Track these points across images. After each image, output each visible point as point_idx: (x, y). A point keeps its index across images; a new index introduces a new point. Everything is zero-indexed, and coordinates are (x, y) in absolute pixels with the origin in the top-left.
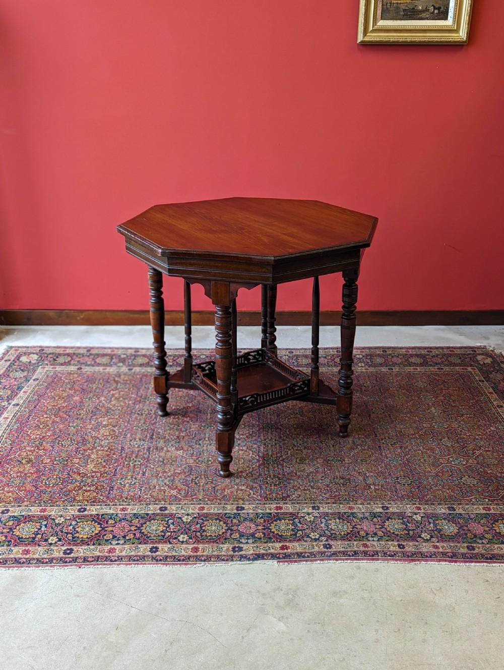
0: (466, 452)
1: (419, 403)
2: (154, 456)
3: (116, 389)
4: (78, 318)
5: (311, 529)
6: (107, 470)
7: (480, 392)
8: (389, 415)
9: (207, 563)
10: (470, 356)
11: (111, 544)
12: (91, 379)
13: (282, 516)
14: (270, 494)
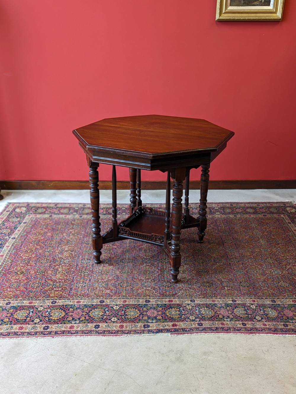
0: (281, 267)
1: (253, 237)
2: (96, 270)
3: (73, 228)
4: (50, 185)
5: (190, 314)
6: (68, 278)
7: (289, 230)
8: (235, 244)
9: (128, 335)
10: (282, 208)
11: (72, 323)
12: (58, 223)
13: (173, 306)
14: (165, 293)
